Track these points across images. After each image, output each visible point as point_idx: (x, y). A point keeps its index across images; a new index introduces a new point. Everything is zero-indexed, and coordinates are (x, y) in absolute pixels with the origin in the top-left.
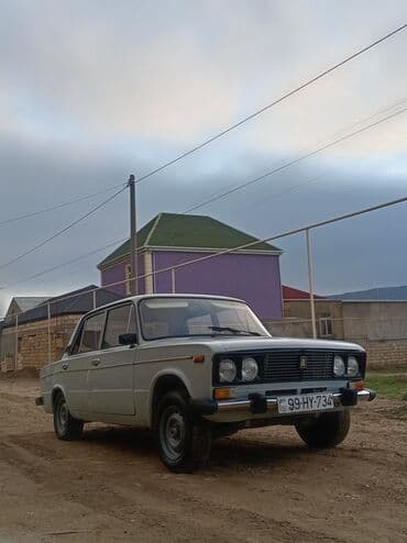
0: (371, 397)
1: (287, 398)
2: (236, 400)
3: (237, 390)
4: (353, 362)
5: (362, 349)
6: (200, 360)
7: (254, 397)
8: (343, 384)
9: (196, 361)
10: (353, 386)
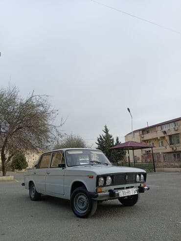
0: (148, 189)
1: (121, 191)
2: (104, 192)
3: (104, 189)
4: (142, 176)
5: (145, 172)
6: (91, 177)
7: (110, 191)
8: (139, 184)
9: (90, 177)
10: (142, 185)
